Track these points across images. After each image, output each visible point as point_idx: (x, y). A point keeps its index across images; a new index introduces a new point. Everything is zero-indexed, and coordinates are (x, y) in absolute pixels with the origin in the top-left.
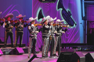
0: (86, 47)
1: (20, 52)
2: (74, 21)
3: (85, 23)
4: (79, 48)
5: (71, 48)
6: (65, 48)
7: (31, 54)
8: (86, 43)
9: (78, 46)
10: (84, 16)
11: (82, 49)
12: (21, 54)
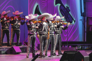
0: (86, 45)
1: (17, 52)
2: (73, 17)
3: (84, 19)
4: (79, 47)
5: (70, 47)
6: (64, 46)
7: (30, 53)
8: (86, 41)
9: (78, 44)
10: (83, 11)
11: (82, 48)
12: (18, 53)
